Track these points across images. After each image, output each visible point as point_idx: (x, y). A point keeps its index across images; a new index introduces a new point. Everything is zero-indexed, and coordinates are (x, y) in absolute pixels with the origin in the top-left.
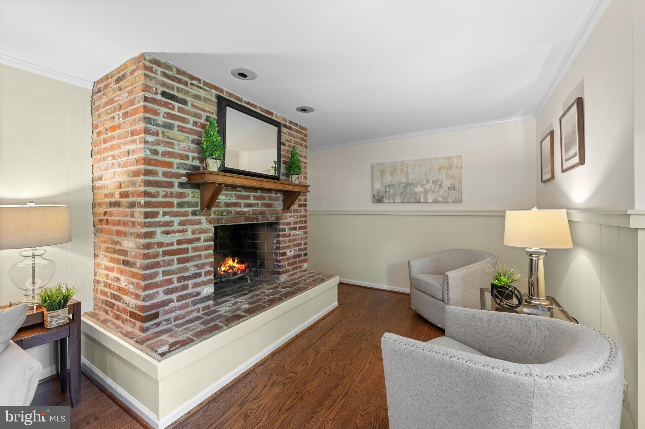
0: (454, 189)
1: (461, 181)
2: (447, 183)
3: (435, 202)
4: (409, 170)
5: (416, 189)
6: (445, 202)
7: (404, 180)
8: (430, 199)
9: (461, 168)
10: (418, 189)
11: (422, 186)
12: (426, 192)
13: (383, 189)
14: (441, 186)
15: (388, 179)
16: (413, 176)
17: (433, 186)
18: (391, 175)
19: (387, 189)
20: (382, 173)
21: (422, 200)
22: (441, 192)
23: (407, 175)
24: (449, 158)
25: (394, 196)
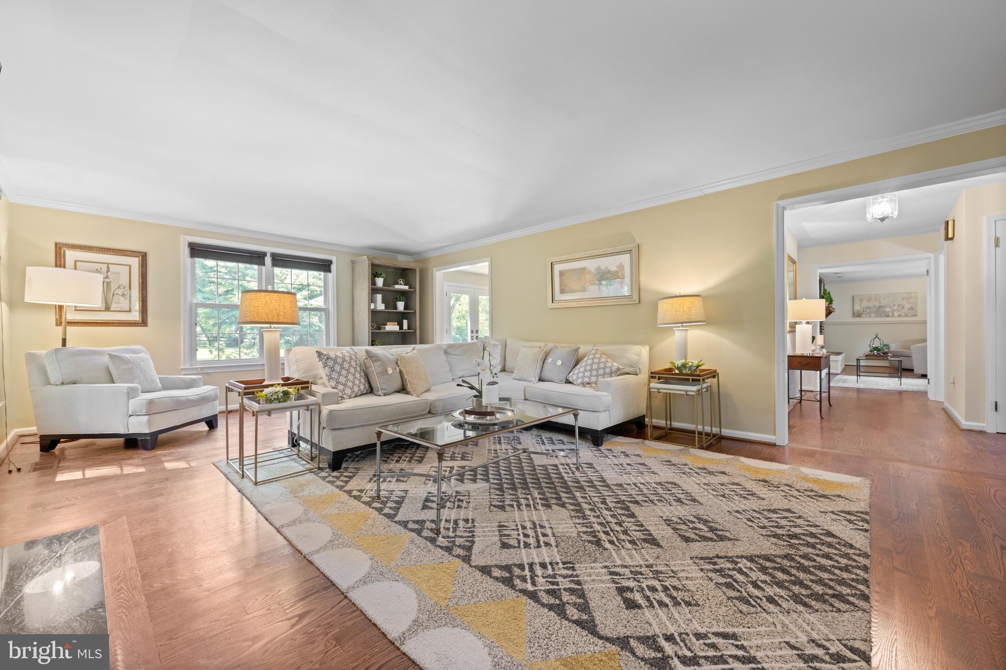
0: (912, 309)
1: (917, 306)
2: (907, 306)
3: (899, 316)
4: (881, 300)
5: (886, 310)
6: (906, 316)
7: (877, 304)
8: (896, 314)
9: (917, 298)
10: (888, 309)
11: (891, 308)
12: (893, 311)
13: (862, 310)
14: (903, 308)
15: (866, 304)
16: (883, 303)
17: (898, 308)
18: (868, 301)
19: (865, 309)
20: (861, 300)
21: (890, 315)
22: (904, 311)
23: (880, 302)
24: (909, 293)
25: (870, 314)
